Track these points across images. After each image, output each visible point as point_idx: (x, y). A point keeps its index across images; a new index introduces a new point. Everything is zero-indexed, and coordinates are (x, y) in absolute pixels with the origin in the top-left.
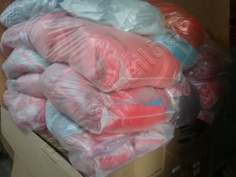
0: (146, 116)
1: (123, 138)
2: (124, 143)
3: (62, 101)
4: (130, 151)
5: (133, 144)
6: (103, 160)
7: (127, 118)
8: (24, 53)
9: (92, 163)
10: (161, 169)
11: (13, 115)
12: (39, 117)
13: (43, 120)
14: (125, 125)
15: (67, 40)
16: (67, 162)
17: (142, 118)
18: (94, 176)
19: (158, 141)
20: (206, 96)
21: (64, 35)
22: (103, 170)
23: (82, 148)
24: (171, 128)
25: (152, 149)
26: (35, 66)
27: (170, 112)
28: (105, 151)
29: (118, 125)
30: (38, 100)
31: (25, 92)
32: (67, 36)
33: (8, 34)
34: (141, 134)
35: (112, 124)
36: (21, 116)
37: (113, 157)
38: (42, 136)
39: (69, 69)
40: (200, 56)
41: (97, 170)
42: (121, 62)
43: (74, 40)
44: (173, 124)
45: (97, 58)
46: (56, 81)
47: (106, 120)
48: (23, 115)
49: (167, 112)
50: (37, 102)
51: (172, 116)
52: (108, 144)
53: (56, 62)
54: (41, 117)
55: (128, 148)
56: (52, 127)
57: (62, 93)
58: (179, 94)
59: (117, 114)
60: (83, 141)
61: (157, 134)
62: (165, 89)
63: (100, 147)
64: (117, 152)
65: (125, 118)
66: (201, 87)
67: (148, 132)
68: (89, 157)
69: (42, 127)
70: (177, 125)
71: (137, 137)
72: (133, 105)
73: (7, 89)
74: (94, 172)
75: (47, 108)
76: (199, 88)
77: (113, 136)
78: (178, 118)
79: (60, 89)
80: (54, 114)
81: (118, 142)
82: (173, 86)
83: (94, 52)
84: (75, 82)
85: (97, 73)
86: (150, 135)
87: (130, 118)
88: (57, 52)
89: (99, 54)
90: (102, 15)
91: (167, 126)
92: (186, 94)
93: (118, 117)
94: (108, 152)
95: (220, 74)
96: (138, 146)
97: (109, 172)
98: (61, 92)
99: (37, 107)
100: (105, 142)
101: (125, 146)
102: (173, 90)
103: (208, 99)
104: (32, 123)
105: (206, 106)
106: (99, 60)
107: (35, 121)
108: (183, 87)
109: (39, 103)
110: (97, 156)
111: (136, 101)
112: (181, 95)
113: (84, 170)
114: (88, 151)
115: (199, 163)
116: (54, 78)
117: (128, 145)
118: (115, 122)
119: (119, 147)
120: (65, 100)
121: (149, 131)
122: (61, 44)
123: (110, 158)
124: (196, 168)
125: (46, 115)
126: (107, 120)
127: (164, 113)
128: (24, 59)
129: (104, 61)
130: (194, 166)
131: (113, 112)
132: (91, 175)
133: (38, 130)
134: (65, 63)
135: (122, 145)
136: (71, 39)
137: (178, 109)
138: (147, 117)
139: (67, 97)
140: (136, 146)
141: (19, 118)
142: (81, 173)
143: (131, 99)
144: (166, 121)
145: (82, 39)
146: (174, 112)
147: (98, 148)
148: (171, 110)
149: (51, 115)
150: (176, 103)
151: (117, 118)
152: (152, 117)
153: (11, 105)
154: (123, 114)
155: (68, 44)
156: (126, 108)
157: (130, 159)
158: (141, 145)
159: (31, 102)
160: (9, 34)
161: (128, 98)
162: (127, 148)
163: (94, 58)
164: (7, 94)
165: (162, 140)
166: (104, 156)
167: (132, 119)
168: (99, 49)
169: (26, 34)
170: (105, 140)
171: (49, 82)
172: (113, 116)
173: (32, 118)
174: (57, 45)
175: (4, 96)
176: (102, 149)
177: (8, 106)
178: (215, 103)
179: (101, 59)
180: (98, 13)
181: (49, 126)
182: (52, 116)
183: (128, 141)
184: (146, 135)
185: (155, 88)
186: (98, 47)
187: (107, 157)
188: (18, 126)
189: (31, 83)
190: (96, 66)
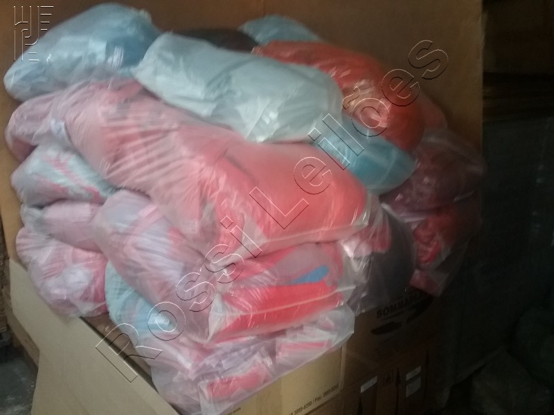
0: (294, 305)
1: (254, 342)
2: (254, 352)
3: (139, 274)
4: (267, 367)
5: (272, 353)
6: (215, 386)
7: (258, 312)
8: (58, 160)
9: (195, 391)
10: (336, 387)
11: (39, 283)
12: (93, 290)
13: (100, 296)
14: (255, 325)
15: (147, 152)
16: (149, 386)
17: (286, 309)
18: (199, 413)
19: (320, 344)
20: (428, 244)
21: (140, 141)
22: (214, 403)
23: (177, 362)
24: (349, 317)
25: (309, 361)
26: (82, 188)
27: (347, 289)
28: (219, 369)
29: (240, 326)
30: (91, 255)
31: (64, 238)
32: (146, 144)
33: (22, 116)
34: (287, 333)
35: (229, 327)
36: (56, 289)
37: (234, 379)
38: (100, 328)
39: (151, 208)
40: (418, 164)
41: (204, 403)
42: (245, 217)
43: (160, 156)
44: (353, 308)
45: (203, 202)
46: (126, 234)
47: (219, 319)
48: (59, 287)
49: (339, 290)
50: (88, 259)
51: (349, 295)
52: (225, 355)
53: (125, 188)
54: (96, 291)
55: (263, 362)
56: (120, 316)
57: (139, 260)
58: (365, 251)
59: (240, 307)
60: (179, 351)
61: (319, 332)
62: (339, 242)
63: (210, 361)
64: (241, 371)
65: (254, 313)
66: (418, 226)
67: (301, 328)
68: (189, 381)
69: (99, 309)
70: (361, 309)
71: (281, 341)
72: (270, 287)
73: (22, 225)
74: (198, 406)
75: (107, 276)
76: (414, 227)
77: (235, 341)
78: (364, 295)
79: (134, 251)
80: (122, 290)
81: (243, 351)
82: (355, 235)
83: (197, 191)
84: (163, 239)
85: (203, 230)
86: (305, 334)
87: (265, 311)
88: (128, 172)
89: (206, 196)
90: (213, 106)
91: (340, 314)
92: (379, 250)
93: (242, 313)
94: (224, 372)
95: (456, 199)
96: (282, 357)
97: (227, 406)
98: (136, 257)
99: (87, 271)
100: (219, 353)
101: (257, 357)
102: (354, 243)
103: (430, 250)
104: (79, 304)
105: (428, 264)
106: (206, 208)
107: (85, 298)
108: (374, 235)
109: (91, 262)
110: (203, 379)
111: (276, 279)
112: (369, 253)
113: (180, 402)
114: (188, 371)
115: (418, 370)
116: (123, 227)
117: (263, 356)
118: (235, 323)
119: (245, 360)
120: (144, 273)
121: (305, 327)
122: (136, 158)
123: (229, 382)
124: (412, 380)
125: (106, 289)
126: (221, 319)
127: (333, 293)
128: (58, 171)
129: (214, 210)
130: (408, 376)
131: (231, 303)
132: (194, 412)
133: (90, 315)
134: (143, 193)
135: (250, 357)
136: (153, 154)
137: (364, 280)
138: (296, 307)
139: (147, 267)
140: (277, 357)
141: (52, 292)
142: (175, 407)
143: (266, 276)
144: (337, 306)
145: (174, 161)
146: (353, 287)
147: (205, 364)
148: (348, 284)
149: (117, 292)
150: (359, 269)
151: (238, 313)
152: (308, 303)
153: (35, 262)
154: (251, 306)
155: (149, 161)
156: (257, 293)
157: (265, 381)
158: (286, 355)
159: (75, 260)
160: (25, 117)
161: (261, 273)
162: (260, 362)
163: (196, 201)
164: (24, 237)
165: (330, 342)
166: (218, 379)
167: (268, 314)
168: (206, 185)
169: (62, 124)
170: (218, 349)
171: (113, 234)
172: (232, 311)
173: (79, 294)
174: (126, 158)
175: (18, 241)
176: (214, 366)
177: (28, 263)
178: (444, 258)
179: (210, 206)
180: (206, 101)
181: (114, 313)
182: (119, 294)
183: (263, 349)
184: (298, 334)
185: (318, 243)
186: (204, 183)
187: (221, 380)
188: (50, 306)
189: (76, 223)
190: (201, 216)
